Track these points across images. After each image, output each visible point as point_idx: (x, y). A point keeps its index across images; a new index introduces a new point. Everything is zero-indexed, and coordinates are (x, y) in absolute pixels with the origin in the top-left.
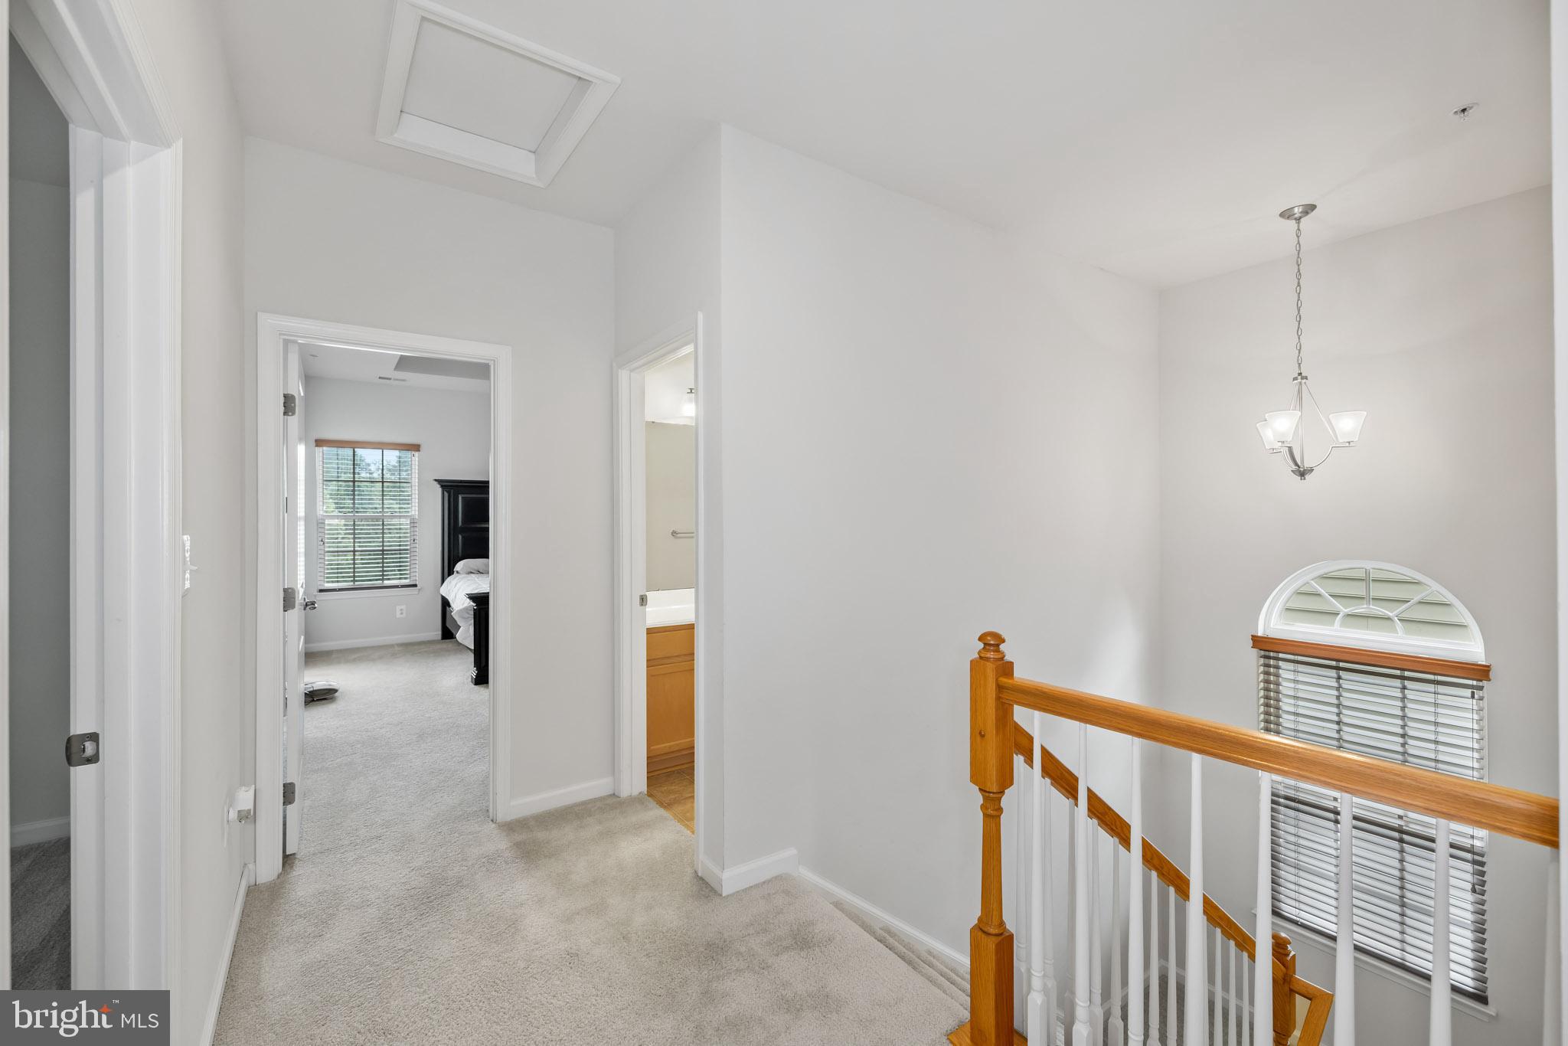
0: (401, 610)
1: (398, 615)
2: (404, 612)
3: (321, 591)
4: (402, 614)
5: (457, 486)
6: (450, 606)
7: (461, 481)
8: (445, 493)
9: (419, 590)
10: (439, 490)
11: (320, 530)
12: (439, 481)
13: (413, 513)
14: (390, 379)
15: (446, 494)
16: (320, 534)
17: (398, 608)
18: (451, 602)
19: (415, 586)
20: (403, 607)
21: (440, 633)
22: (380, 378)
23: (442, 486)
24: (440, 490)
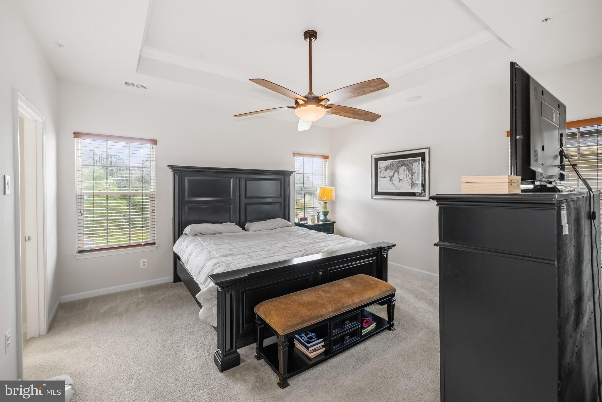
0: (144, 262)
1: (142, 266)
2: (146, 264)
3: (80, 252)
4: (144, 265)
5: (184, 171)
6: (179, 259)
7: (187, 167)
8: (175, 175)
9: (157, 247)
10: (170, 173)
11: (79, 204)
12: (171, 167)
13: (152, 190)
14: (133, 85)
15: (177, 177)
16: (79, 207)
17: (142, 261)
18: (181, 257)
19: (154, 244)
20: (146, 260)
21: (172, 277)
22: (126, 83)
23: (174, 171)
24: (172, 173)
